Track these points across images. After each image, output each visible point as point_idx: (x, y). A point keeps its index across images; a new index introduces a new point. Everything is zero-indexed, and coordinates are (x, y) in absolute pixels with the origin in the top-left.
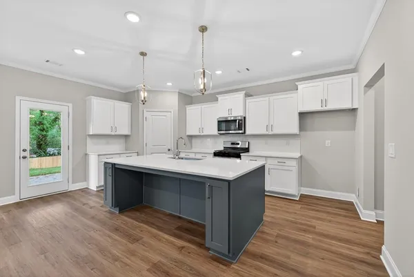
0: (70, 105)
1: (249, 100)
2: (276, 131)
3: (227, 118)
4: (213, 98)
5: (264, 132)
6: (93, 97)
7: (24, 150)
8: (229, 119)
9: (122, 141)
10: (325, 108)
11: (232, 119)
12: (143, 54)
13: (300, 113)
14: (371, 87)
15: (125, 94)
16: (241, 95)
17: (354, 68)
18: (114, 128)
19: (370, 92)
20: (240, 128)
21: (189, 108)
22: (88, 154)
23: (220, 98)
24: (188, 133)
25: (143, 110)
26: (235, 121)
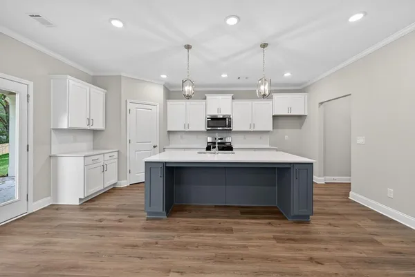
0: (31, 84)
1: (236, 102)
2: (257, 129)
3: (217, 116)
6: (69, 77)
8: (219, 117)
9: (90, 137)
10: (289, 114)
11: (221, 117)
12: (188, 47)
13: (273, 116)
14: (322, 103)
15: (93, 76)
16: (229, 97)
17: (301, 89)
18: (90, 121)
19: (322, 106)
20: (229, 126)
21: (170, 103)
22: (55, 156)
23: (209, 97)
24: (170, 129)
25: (126, 101)
26: (224, 119)
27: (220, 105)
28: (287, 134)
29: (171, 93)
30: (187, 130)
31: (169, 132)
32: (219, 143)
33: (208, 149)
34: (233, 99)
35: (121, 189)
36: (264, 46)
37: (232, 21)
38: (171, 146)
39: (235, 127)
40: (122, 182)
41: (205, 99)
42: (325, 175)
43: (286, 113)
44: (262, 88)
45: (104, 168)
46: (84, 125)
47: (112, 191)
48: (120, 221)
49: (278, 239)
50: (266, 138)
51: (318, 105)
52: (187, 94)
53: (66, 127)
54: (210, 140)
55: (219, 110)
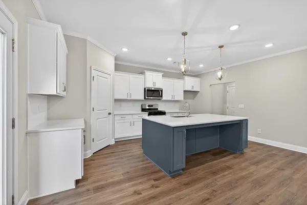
0: (16, 24)
1: (164, 79)
13: (184, 91)
16: (160, 75)
20: (162, 96)
25: (91, 67)
26: (158, 91)
34: (163, 76)
39: (164, 98)
41: (144, 74)
51: (209, 86)
55: (154, 83)
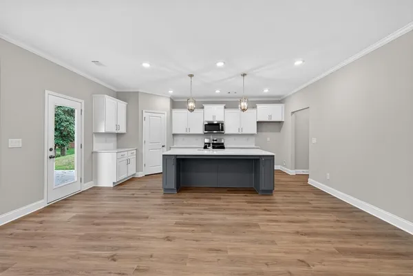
0: (83, 102)
1: (227, 111)
2: (244, 132)
3: (212, 122)
4: (200, 106)
5: (237, 132)
6: (106, 96)
7: (51, 150)
8: (214, 122)
10: (270, 120)
11: (216, 122)
12: (191, 76)
13: (258, 122)
14: (293, 113)
15: (117, 92)
16: (222, 106)
17: (279, 100)
18: (117, 127)
19: (293, 115)
20: (222, 130)
21: (175, 111)
22: (96, 152)
23: (206, 106)
24: (174, 132)
25: (142, 111)
26: (218, 124)
27: (215, 113)
28: (269, 136)
29: (175, 104)
30: (188, 133)
31: (174, 135)
32: (213, 144)
33: (205, 147)
34: (225, 108)
35: (139, 178)
36: (244, 75)
37: (220, 64)
38: (175, 146)
39: (227, 131)
40: (140, 173)
41: (203, 108)
42: (296, 168)
43: (267, 120)
44: (242, 104)
45: (128, 162)
46: (114, 130)
47: (132, 179)
48: (146, 194)
49: (248, 202)
50: (252, 140)
51: (290, 114)
52: (190, 108)
53: (104, 132)
54: (207, 141)
55: (214, 117)
